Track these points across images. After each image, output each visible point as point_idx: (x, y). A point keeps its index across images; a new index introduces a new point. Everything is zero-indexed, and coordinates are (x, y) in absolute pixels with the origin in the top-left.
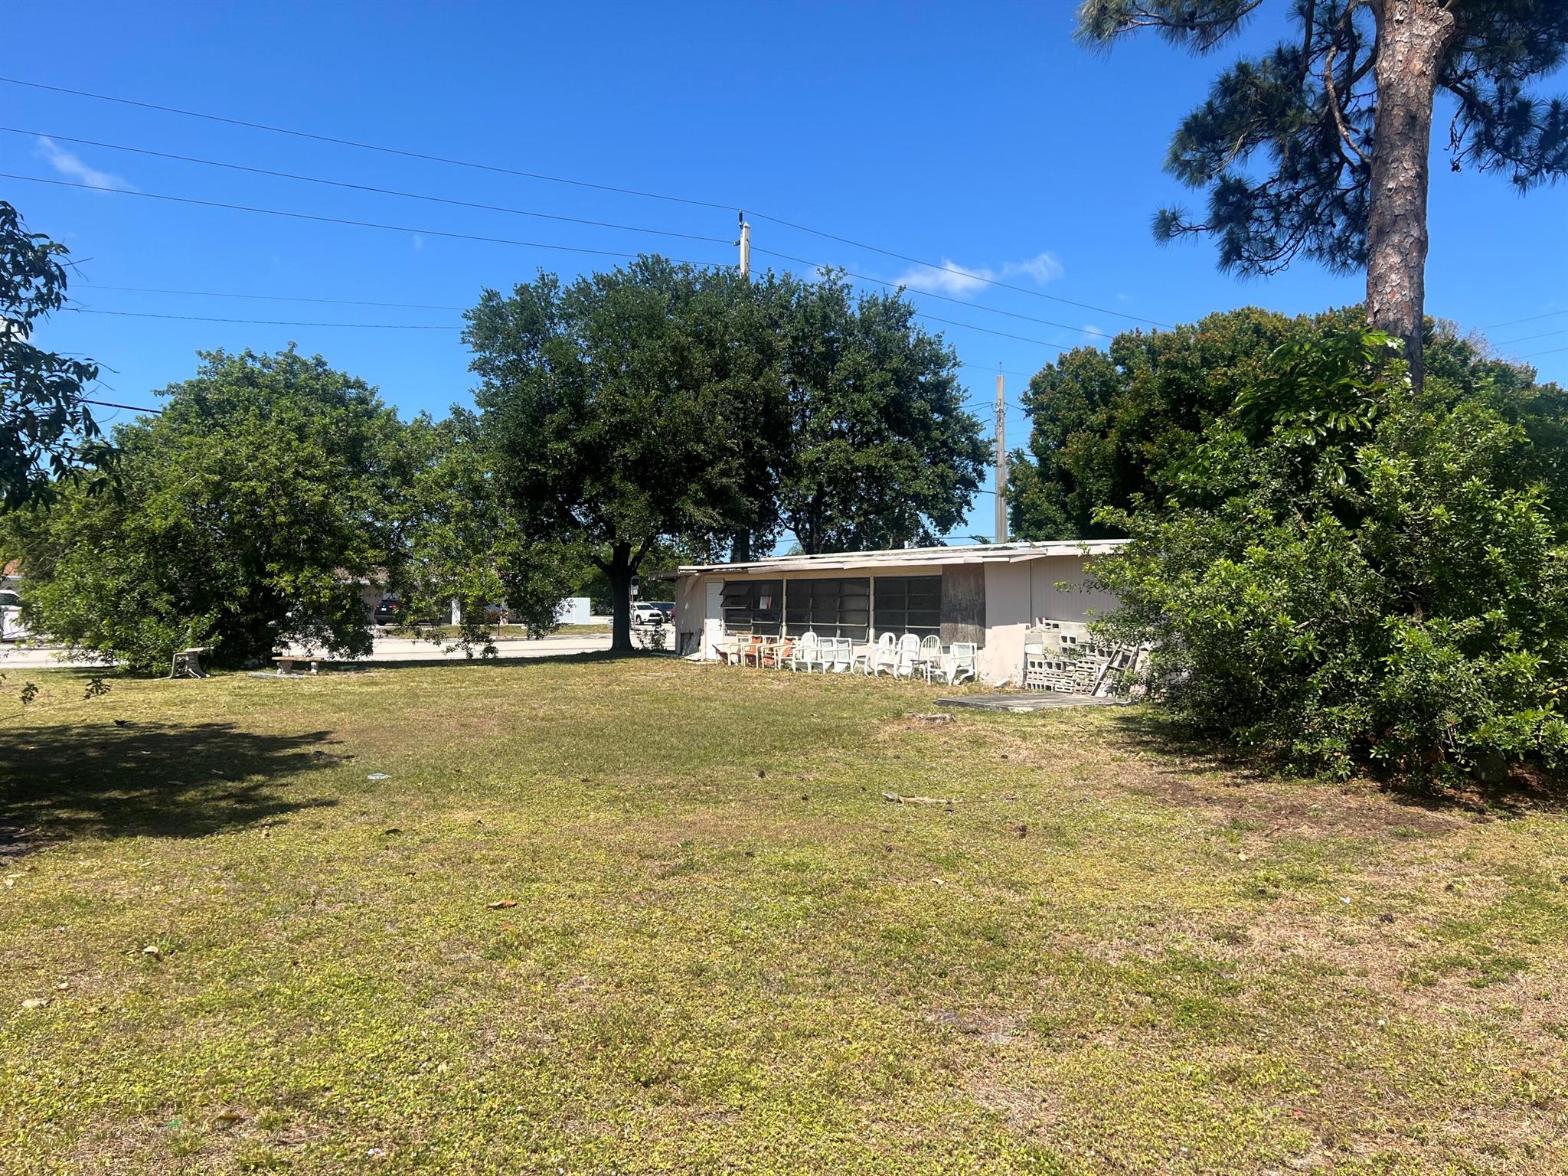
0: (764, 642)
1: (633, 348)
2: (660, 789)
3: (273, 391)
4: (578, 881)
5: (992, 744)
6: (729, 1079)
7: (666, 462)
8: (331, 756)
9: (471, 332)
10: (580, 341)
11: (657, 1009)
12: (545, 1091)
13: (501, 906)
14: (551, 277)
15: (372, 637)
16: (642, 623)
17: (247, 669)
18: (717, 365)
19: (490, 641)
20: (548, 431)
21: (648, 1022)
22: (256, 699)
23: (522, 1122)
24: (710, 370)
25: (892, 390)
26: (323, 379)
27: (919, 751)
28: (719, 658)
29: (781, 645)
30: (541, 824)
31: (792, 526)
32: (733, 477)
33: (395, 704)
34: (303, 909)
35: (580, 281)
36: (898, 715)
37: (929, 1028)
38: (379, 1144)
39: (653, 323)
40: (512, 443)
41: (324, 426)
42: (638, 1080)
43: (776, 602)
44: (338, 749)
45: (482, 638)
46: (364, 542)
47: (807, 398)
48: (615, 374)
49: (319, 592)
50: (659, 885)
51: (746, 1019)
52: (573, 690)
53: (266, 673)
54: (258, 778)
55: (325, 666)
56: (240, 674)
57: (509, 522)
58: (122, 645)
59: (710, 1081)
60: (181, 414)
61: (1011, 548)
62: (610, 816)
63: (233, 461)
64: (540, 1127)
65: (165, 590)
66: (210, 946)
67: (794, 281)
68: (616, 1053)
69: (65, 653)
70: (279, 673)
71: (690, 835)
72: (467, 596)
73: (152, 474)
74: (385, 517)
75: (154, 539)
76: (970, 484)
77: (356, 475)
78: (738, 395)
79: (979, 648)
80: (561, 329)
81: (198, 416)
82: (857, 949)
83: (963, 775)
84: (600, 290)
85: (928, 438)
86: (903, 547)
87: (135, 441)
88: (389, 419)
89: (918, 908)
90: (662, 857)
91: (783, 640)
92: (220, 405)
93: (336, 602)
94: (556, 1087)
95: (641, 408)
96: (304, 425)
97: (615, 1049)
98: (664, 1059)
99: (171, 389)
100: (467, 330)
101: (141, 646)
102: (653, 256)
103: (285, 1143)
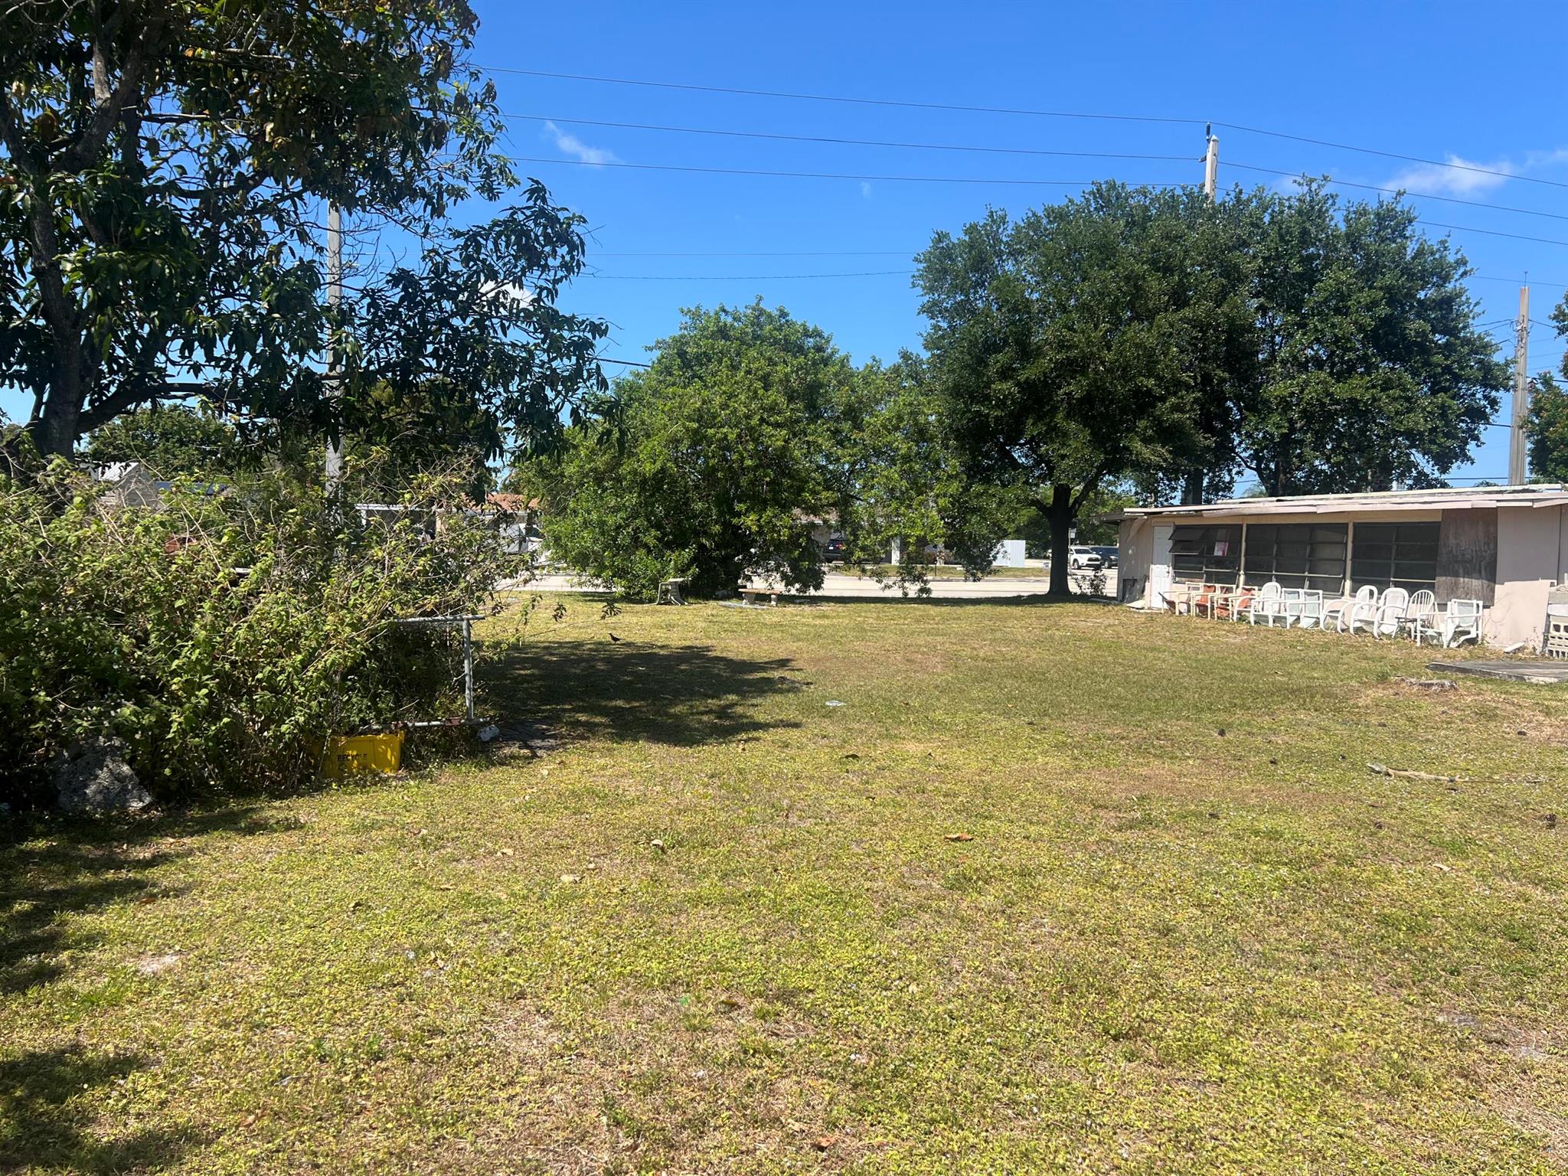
0: (1218, 591)
1: (1083, 280)
2: (1109, 739)
3: (743, 343)
4: (1031, 823)
5: (1504, 717)
6: (1206, 1047)
7: (1112, 399)
8: (793, 682)
9: (921, 275)
10: (1028, 278)
11: (1124, 963)
12: (1012, 1028)
13: (958, 839)
14: (999, 213)
15: (824, 573)
16: (1079, 568)
17: (717, 599)
18: (1175, 293)
19: (926, 582)
20: (992, 371)
21: (1115, 975)
22: (726, 626)
23: (992, 1054)
24: (1167, 298)
25: (1383, 311)
26: (786, 330)
27: (1411, 720)
28: (1166, 606)
29: (1237, 596)
30: (990, 762)
31: (1253, 466)
32: (1187, 412)
33: (846, 636)
34: (779, 820)
35: (1030, 215)
36: (1383, 678)
37: (1440, 1029)
38: (859, 1051)
39: (1106, 252)
40: (956, 386)
41: (786, 375)
42: (1107, 1033)
43: (1234, 549)
44: (799, 676)
45: (919, 578)
46: (819, 484)
47: (1277, 323)
48: (1064, 309)
49: (779, 531)
50: (1117, 837)
51: (1221, 987)
52: (1012, 632)
53: (733, 603)
54: (733, 697)
55: (783, 599)
56: (712, 603)
57: (952, 464)
58: (621, 573)
59: (1185, 1046)
60: (666, 368)
61: (1534, 491)
62: (1058, 761)
63: (709, 410)
64: (1010, 1063)
65: (652, 527)
66: (704, 845)
67: (1268, 195)
68: (1082, 1001)
69: (576, 580)
70: (744, 604)
71: (1146, 790)
72: (909, 536)
73: (643, 423)
74: (838, 460)
75: (644, 481)
76: (1478, 415)
77: (812, 420)
78: (1196, 323)
79: (1485, 607)
80: (1009, 266)
81: (680, 369)
82: (1347, 931)
83: (1467, 751)
84: (1050, 222)
85: (1427, 363)
86: (1388, 489)
87: (631, 393)
88: (843, 366)
89: (1419, 894)
90: (1117, 808)
91: (1240, 590)
92: (697, 357)
93: (793, 540)
94: (1024, 1025)
95: (1089, 343)
96: (769, 374)
97: (1081, 998)
98: (1134, 1015)
99: (659, 345)
100: (917, 274)
101: (634, 575)
102: (1107, 182)
103: (777, 1035)
